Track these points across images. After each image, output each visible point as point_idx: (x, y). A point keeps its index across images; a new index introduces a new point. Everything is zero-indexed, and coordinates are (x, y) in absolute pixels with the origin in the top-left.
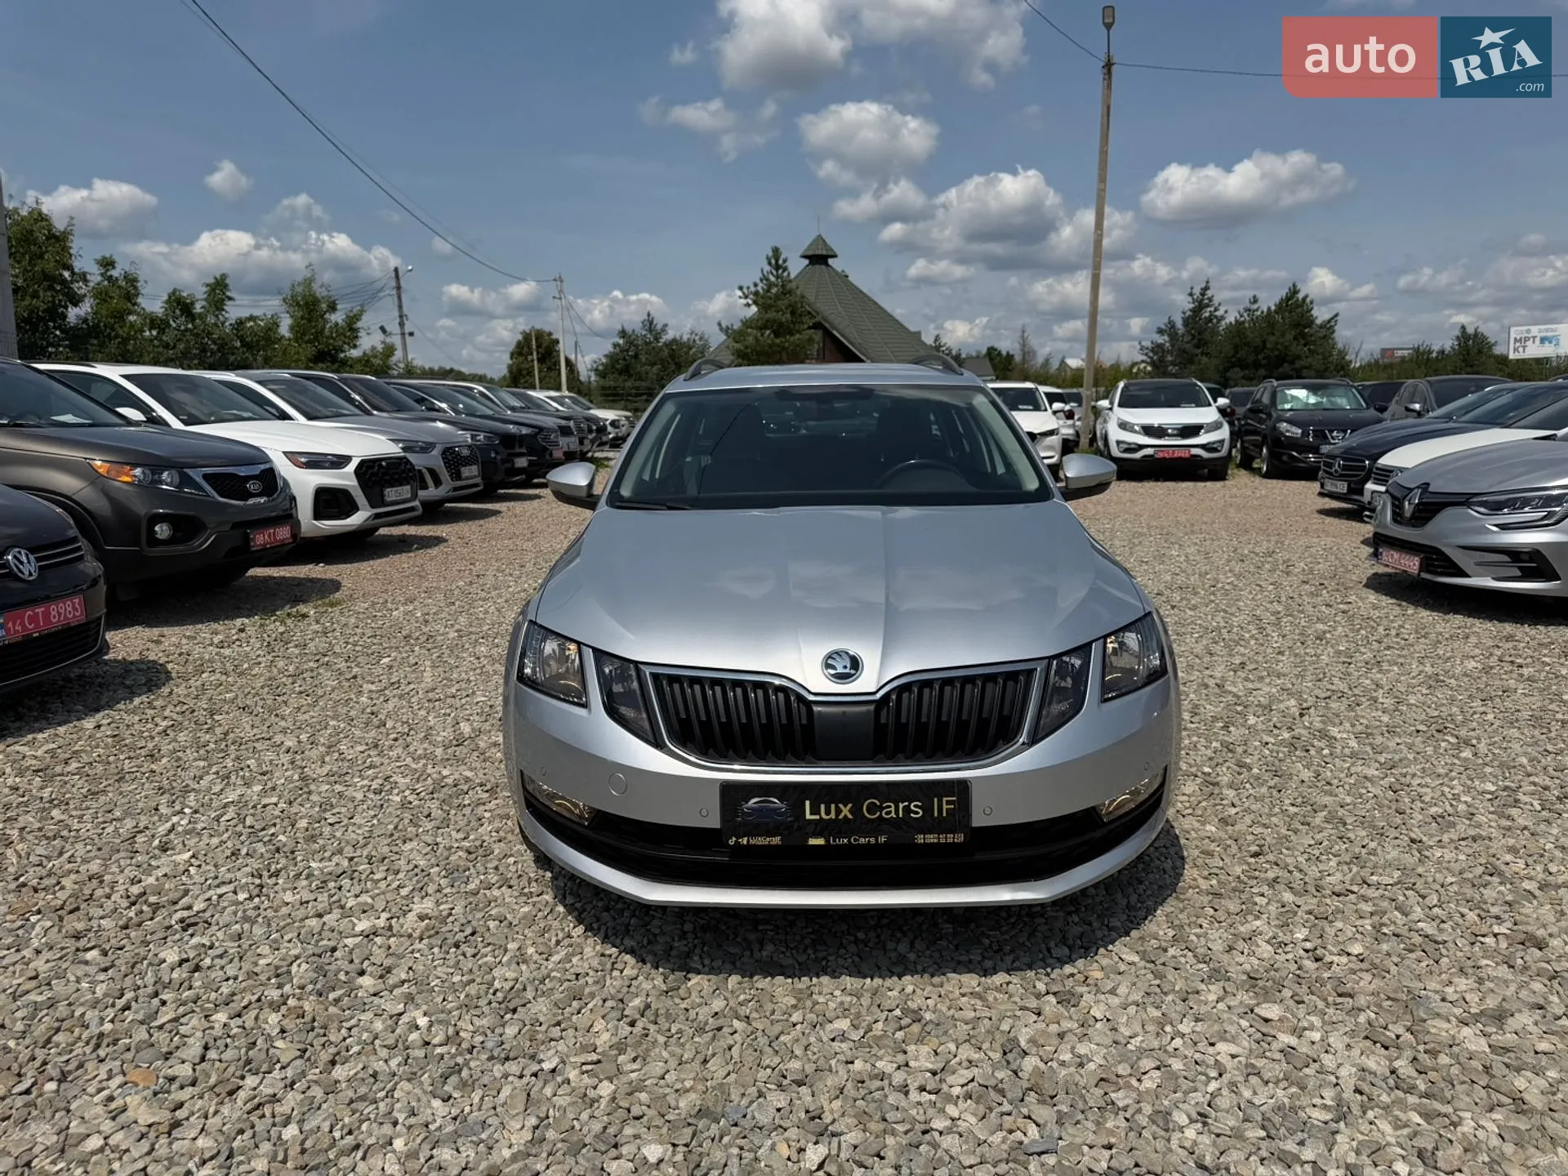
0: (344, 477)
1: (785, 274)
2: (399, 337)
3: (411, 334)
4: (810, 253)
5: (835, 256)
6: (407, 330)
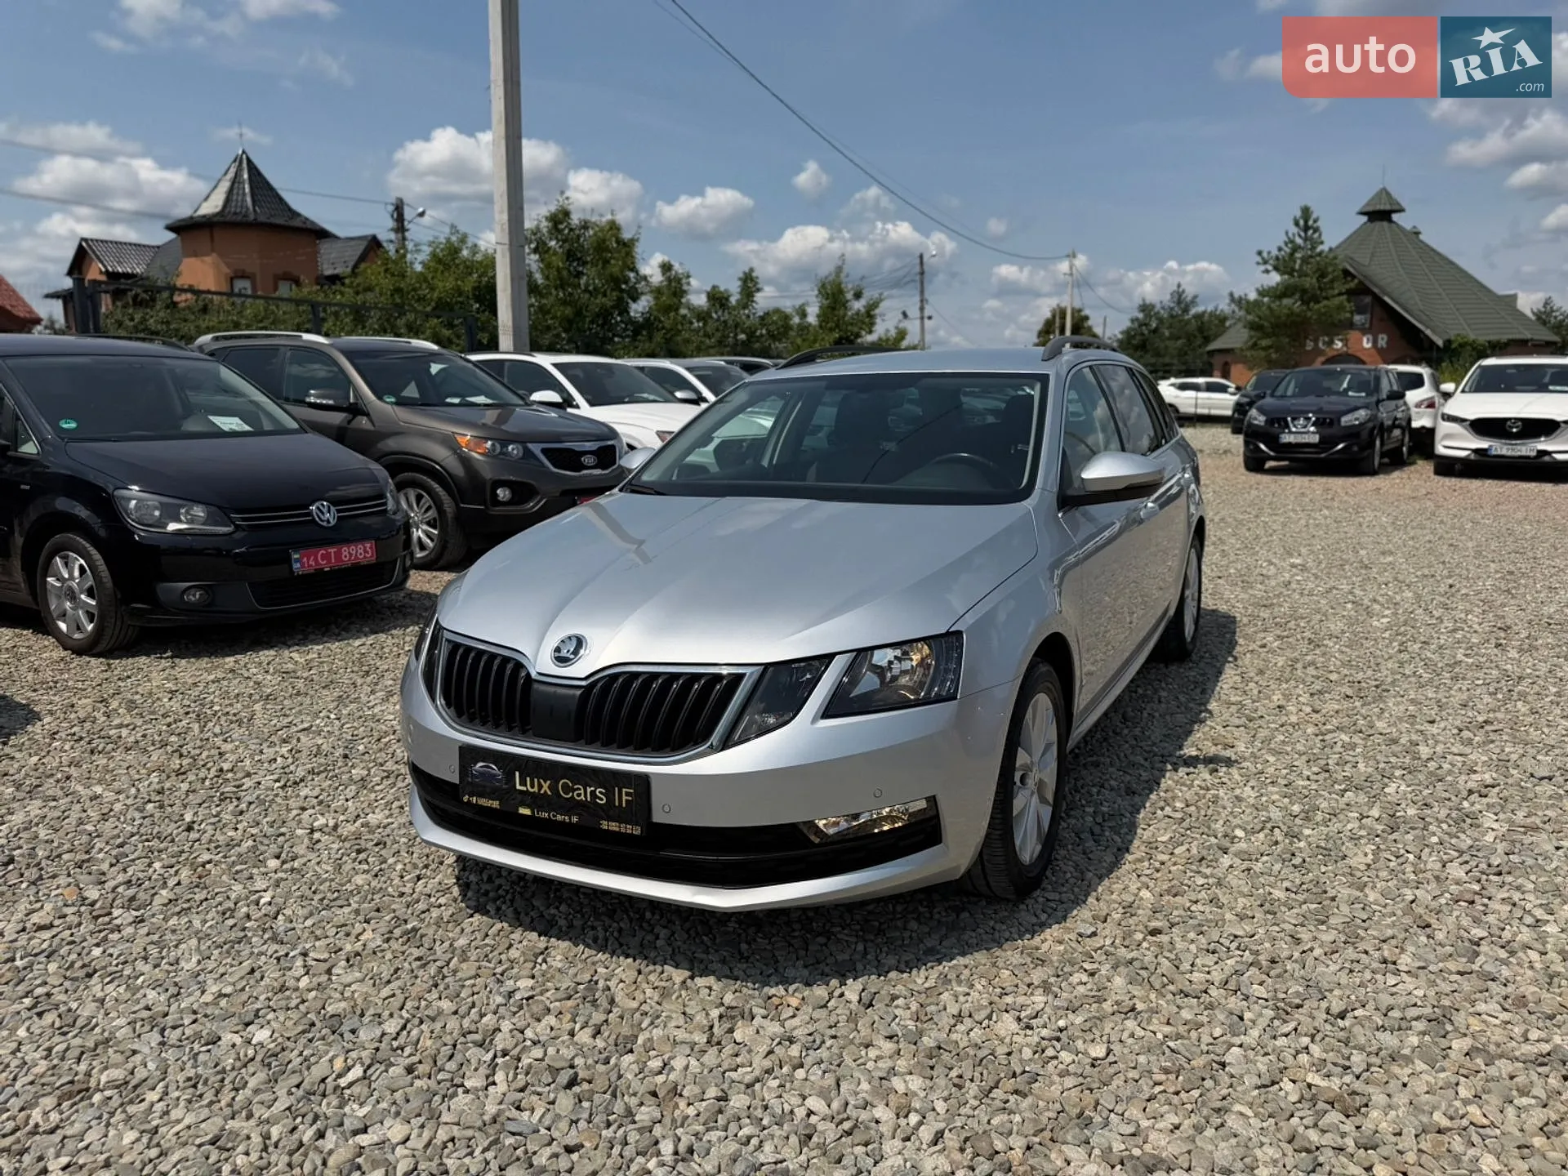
0: (705, 454)
1: (1316, 235)
2: (918, 323)
3: (930, 318)
4: (1370, 209)
5: (1401, 210)
6: (927, 314)
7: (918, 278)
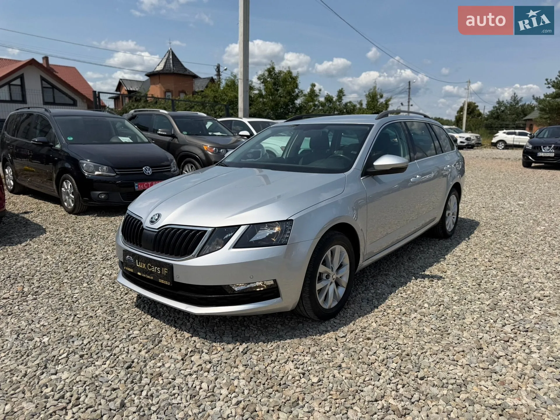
2: (407, 106)
3: (412, 105)
6: (410, 104)
7: (408, 90)
